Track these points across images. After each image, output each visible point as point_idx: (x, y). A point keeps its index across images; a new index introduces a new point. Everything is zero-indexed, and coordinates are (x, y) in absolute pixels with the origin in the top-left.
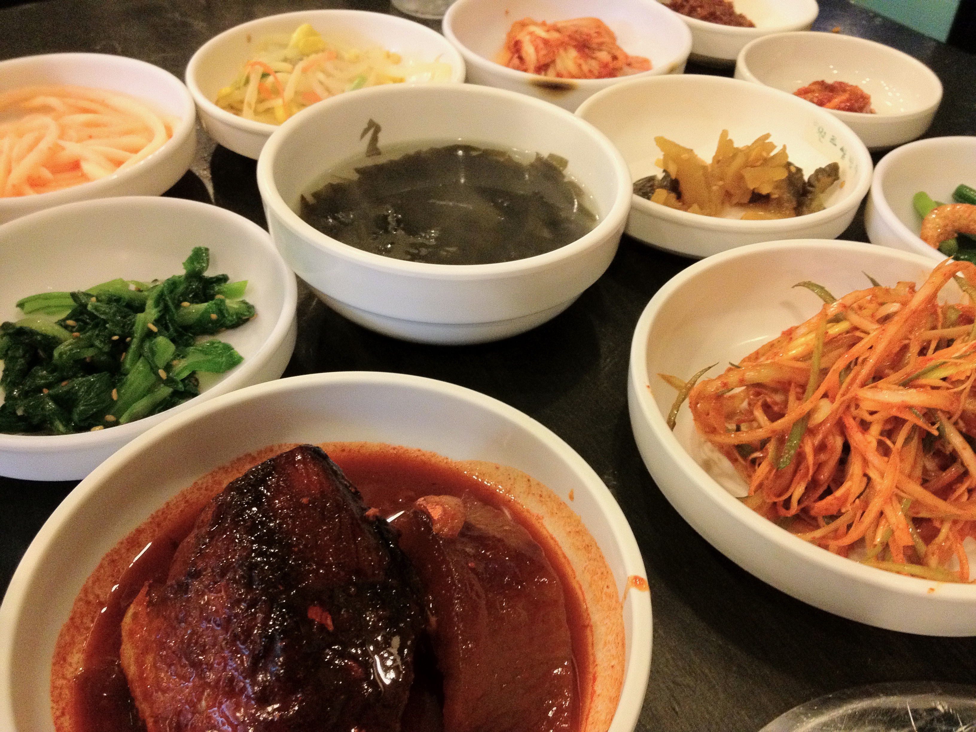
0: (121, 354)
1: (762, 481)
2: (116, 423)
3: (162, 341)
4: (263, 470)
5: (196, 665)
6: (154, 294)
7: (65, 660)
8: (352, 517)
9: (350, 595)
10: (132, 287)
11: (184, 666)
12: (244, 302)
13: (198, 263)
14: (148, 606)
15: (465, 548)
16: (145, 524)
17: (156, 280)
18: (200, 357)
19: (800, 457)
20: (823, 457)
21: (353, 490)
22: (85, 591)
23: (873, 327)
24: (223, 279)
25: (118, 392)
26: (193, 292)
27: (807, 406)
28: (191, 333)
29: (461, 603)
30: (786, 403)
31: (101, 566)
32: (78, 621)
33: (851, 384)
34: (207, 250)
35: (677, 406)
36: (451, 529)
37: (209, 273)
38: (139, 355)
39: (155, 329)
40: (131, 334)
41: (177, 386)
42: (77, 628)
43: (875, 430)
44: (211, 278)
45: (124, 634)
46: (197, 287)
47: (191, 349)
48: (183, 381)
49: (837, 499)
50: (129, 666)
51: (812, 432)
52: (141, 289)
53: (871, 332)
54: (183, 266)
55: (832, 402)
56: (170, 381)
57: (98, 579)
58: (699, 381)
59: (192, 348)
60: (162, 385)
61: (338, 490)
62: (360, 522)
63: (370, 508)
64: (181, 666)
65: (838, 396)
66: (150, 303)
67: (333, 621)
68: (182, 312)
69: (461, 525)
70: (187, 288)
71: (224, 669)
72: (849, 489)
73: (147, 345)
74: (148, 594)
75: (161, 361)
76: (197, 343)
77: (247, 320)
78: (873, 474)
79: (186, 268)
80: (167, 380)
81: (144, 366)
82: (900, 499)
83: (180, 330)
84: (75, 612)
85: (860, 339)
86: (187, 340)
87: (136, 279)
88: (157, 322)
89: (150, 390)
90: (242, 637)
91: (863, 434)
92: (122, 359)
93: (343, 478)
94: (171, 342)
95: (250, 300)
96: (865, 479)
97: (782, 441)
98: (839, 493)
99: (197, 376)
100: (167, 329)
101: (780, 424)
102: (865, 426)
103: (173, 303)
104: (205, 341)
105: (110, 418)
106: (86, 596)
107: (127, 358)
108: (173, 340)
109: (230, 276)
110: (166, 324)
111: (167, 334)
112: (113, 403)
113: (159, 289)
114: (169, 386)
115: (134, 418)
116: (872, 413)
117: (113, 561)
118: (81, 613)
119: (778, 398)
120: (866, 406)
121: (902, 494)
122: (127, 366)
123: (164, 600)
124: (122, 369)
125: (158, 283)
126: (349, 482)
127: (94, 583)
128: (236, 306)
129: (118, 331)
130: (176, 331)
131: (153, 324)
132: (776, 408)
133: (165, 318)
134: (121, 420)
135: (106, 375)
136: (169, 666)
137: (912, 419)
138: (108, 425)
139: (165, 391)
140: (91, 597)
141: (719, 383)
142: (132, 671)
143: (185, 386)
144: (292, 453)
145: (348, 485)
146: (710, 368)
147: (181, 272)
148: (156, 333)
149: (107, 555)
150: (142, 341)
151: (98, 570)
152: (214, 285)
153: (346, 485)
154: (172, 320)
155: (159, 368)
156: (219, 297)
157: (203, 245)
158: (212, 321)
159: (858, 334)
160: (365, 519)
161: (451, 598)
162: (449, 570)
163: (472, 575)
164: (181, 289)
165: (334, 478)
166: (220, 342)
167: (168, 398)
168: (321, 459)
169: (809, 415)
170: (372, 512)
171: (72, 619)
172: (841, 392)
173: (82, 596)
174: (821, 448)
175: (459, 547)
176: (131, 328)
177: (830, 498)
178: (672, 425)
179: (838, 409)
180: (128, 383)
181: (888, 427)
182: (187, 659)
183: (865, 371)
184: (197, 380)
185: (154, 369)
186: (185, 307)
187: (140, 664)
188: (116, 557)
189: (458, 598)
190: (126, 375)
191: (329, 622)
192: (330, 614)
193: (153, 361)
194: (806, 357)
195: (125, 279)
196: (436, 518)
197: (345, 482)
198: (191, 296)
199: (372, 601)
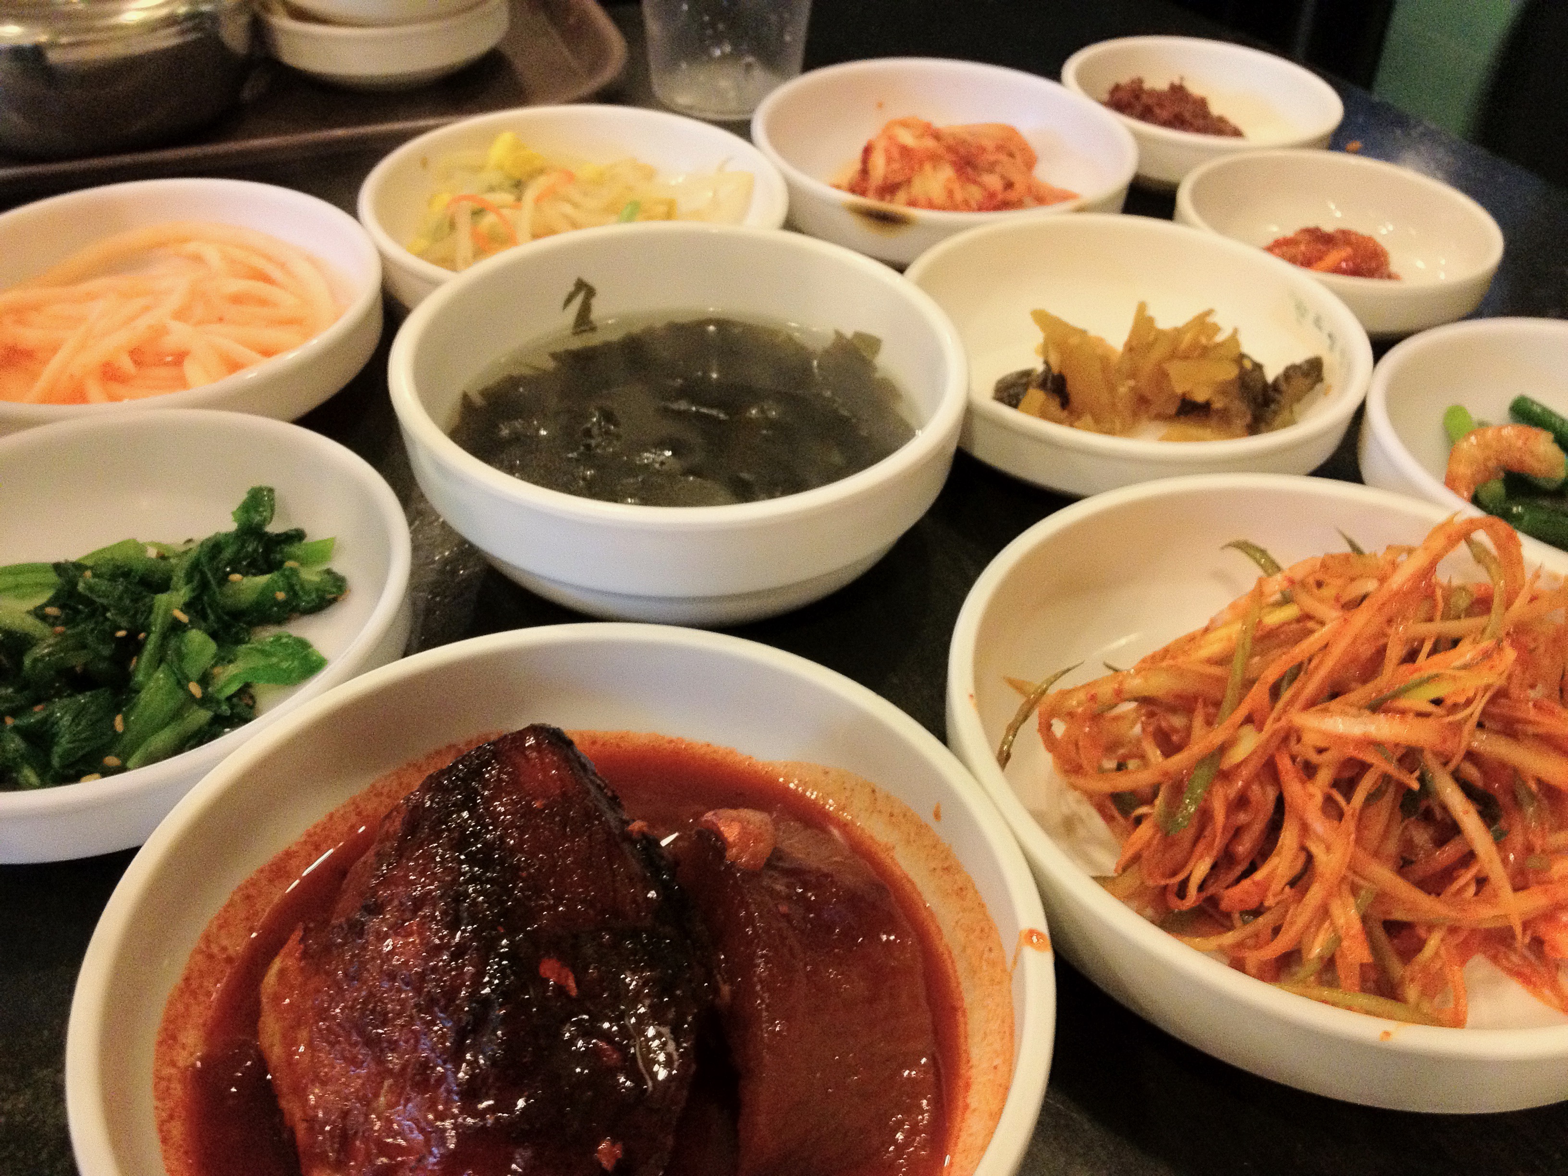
0: (131, 660)
1: (1140, 850)
2: (122, 769)
3: (197, 638)
4: (478, 758)
5: (372, 1042)
6: (186, 563)
7: (174, 1038)
8: (609, 833)
9: (601, 945)
10: (152, 553)
11: (356, 1044)
12: (329, 572)
13: (257, 511)
14: (301, 959)
15: (773, 885)
16: (297, 844)
17: (189, 541)
18: (259, 661)
19: (1205, 816)
20: (1242, 818)
21: (610, 794)
22: (207, 939)
23: (1332, 615)
24: (298, 536)
25: (125, 720)
26: (248, 558)
27: (1218, 736)
28: (245, 623)
29: (766, 963)
30: (1189, 729)
31: (231, 904)
32: (194, 984)
33: (1291, 702)
34: (271, 490)
35: (1014, 729)
36: (754, 856)
37: (274, 528)
38: (160, 660)
39: (184, 618)
40: (147, 628)
41: (220, 707)
42: (194, 994)
43: (1324, 776)
44: (278, 535)
45: (264, 1000)
46: (255, 550)
47: (243, 648)
48: (229, 699)
49: (1256, 884)
50: (272, 1045)
51: (1226, 776)
52: (166, 555)
53: (1328, 621)
54: (231, 518)
55: (1260, 729)
56: (205, 701)
57: (225, 922)
58: (1053, 690)
59: (244, 646)
60: (195, 707)
61: (588, 792)
62: (618, 840)
63: (634, 820)
64: (350, 1045)
65: (1269, 721)
66: (179, 576)
67: (578, 983)
68: (228, 590)
69: (768, 851)
70: (238, 551)
71: (415, 1049)
72: (1274, 870)
73: (173, 643)
74: (303, 940)
75: (193, 669)
76: (254, 638)
77: (334, 600)
78: (1316, 849)
79: (236, 520)
80: (203, 698)
81: (167, 677)
82: (1355, 890)
83: (226, 618)
84: (190, 970)
85: (1311, 632)
86: (237, 633)
87: (156, 539)
88: (187, 607)
89: (177, 715)
90: (442, 1003)
91: (1303, 782)
92: (132, 667)
93: (595, 774)
94: (210, 640)
95: (339, 566)
96: (1302, 857)
97: (1178, 788)
98: (1259, 876)
99: (252, 691)
100: (205, 618)
101: (1178, 760)
102: (1309, 770)
103: (214, 575)
104: (267, 634)
105: (111, 761)
106: (208, 947)
107: (140, 666)
108: (214, 635)
109: (307, 530)
110: (203, 609)
111: (203, 625)
112: (117, 737)
113: (193, 554)
114: (208, 709)
115: (152, 759)
116: (1321, 751)
117: (248, 897)
118: (200, 971)
119: (1178, 721)
120: (1311, 739)
121: (1362, 882)
122: (140, 677)
123: (327, 949)
124: (132, 683)
125: (191, 545)
126: (603, 781)
127: (221, 927)
128: (316, 579)
129: (124, 624)
130: (219, 619)
131: (182, 610)
132: (1175, 738)
133: (202, 600)
134: (129, 764)
135: (104, 695)
136: (332, 1044)
137: (1381, 765)
138: (107, 772)
139: (202, 716)
140: (215, 949)
141: (1082, 696)
142: (276, 1052)
143: (232, 707)
144: (521, 735)
145: (603, 785)
146: (1068, 670)
147: (229, 525)
148: (185, 625)
149: (240, 888)
150: (165, 637)
151: (226, 909)
152: (283, 546)
153: (599, 786)
154: (213, 604)
155: (189, 680)
156: (290, 564)
157: (265, 482)
158: (277, 603)
159: (1311, 624)
160: (628, 838)
161: (752, 956)
162: (750, 916)
163: (784, 924)
164: (228, 553)
165: (582, 774)
166: (290, 636)
167: (206, 728)
168: (565, 746)
169: (1223, 749)
170: (637, 825)
171: (187, 979)
172: (1274, 714)
173: (203, 946)
174: (1241, 802)
175: (766, 882)
176: (147, 618)
177: (1246, 883)
178: (1004, 759)
179: (1268, 741)
180: (142, 703)
181: (1347, 774)
182: (359, 1035)
183: (1312, 685)
184: (252, 697)
185: (181, 683)
186: (234, 583)
187: (290, 1042)
188: (252, 891)
189: (762, 956)
190: (138, 692)
191: (572, 983)
192: (574, 972)
193: (180, 668)
194: (1223, 660)
195: (141, 539)
196: (731, 839)
197: (599, 782)
198: (245, 563)
199: (635, 956)
